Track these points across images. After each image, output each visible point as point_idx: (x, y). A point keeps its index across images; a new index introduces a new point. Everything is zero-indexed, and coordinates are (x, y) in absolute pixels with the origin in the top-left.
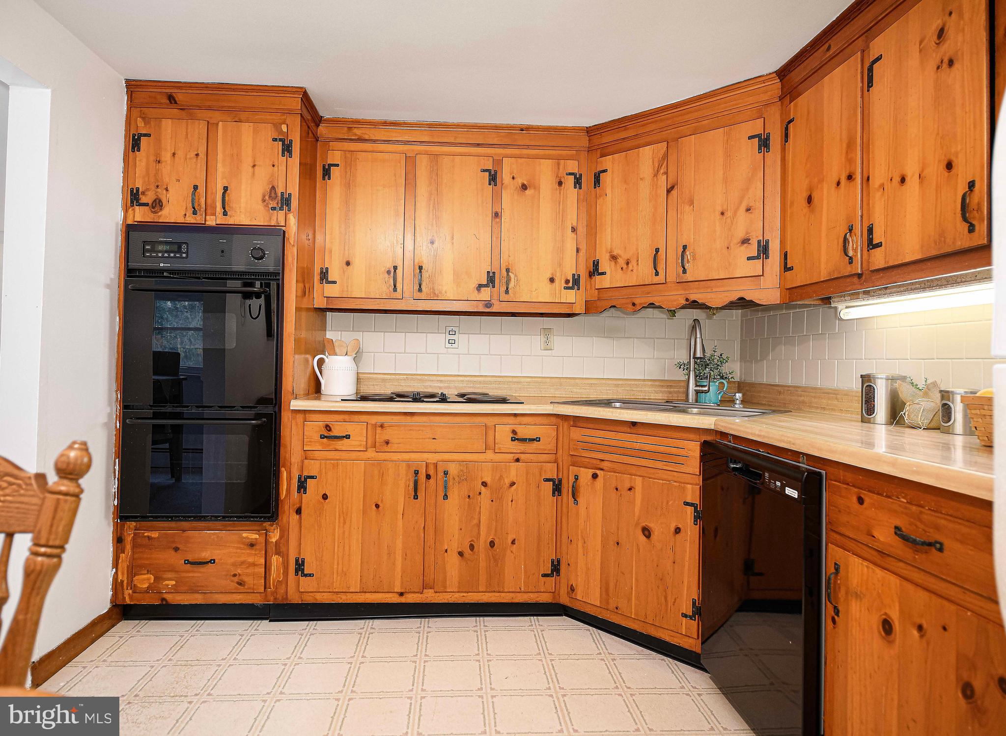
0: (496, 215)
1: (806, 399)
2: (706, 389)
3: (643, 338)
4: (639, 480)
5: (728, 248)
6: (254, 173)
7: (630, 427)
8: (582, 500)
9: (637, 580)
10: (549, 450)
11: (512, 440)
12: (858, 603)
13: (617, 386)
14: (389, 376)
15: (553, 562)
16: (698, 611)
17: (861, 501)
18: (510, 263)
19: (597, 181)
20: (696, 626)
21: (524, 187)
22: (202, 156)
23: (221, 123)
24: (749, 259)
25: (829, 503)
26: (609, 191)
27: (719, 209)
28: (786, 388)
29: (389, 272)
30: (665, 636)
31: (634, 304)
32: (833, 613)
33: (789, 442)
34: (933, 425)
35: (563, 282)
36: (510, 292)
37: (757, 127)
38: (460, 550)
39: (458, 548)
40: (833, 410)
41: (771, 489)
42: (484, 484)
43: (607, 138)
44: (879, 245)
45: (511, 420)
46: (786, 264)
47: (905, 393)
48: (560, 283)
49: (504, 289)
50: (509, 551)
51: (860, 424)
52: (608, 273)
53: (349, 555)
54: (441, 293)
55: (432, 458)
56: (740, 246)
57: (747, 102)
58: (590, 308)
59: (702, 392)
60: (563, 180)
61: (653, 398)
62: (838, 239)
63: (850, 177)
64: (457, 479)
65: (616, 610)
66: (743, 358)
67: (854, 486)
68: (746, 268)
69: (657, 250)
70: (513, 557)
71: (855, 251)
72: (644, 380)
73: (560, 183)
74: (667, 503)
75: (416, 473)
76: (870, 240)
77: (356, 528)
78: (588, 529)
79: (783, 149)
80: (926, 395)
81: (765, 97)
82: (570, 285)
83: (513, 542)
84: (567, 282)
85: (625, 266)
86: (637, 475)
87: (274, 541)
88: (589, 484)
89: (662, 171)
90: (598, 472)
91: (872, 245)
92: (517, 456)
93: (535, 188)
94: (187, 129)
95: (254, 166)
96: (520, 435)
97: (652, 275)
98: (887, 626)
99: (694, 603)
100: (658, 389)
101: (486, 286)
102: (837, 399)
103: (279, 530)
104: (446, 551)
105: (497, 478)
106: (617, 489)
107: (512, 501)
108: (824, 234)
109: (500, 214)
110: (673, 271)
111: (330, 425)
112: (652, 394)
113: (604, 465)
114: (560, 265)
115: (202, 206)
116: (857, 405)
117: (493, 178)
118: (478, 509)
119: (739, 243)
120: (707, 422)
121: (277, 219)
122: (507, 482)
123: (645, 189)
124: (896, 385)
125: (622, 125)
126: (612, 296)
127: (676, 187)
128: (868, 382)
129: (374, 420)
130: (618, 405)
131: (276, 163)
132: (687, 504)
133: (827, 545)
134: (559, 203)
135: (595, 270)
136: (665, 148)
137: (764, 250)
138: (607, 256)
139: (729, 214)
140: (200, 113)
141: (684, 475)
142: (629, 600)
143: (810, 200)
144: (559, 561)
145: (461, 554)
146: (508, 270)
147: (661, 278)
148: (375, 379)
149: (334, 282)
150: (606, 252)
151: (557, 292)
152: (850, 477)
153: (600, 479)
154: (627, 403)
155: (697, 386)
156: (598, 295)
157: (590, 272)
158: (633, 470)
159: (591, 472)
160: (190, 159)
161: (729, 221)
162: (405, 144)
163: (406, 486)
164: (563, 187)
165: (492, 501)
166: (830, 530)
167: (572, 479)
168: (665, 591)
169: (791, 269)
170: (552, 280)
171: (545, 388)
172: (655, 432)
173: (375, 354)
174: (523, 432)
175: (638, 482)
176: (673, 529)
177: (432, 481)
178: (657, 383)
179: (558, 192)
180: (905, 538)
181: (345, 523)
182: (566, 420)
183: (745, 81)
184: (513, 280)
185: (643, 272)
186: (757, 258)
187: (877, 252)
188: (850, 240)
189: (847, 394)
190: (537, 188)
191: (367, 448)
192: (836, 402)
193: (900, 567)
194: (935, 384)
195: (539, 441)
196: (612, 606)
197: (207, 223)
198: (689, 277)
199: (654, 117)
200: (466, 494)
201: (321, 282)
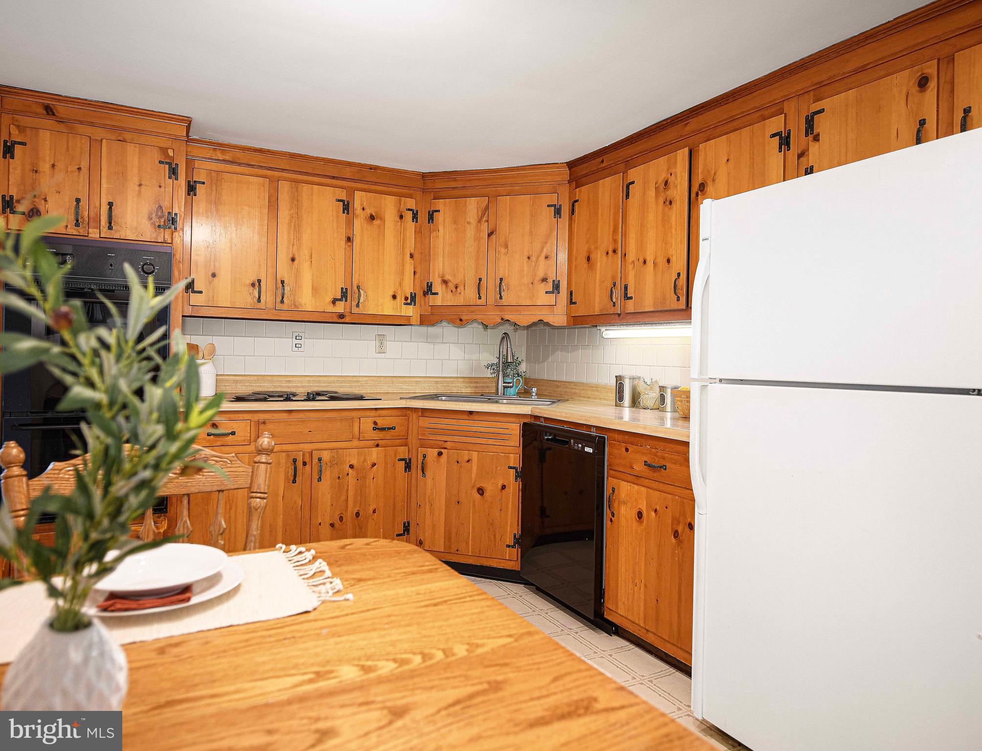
0: (349, 239)
1: (577, 391)
2: (511, 385)
3: (457, 343)
4: (475, 454)
5: (532, 283)
6: (140, 192)
7: (468, 416)
8: (429, 473)
9: (473, 528)
10: (402, 436)
11: (374, 430)
12: (625, 506)
13: (437, 383)
14: (240, 378)
15: (404, 524)
16: (519, 541)
17: (627, 450)
18: (361, 281)
19: (431, 218)
20: (516, 552)
21: (372, 218)
22: (85, 170)
23: (104, 141)
24: (547, 292)
25: (610, 454)
26: (441, 228)
27: (526, 254)
28: (563, 383)
29: (253, 285)
30: (494, 564)
31: (461, 320)
32: (611, 516)
33: (586, 420)
34: (655, 407)
35: (403, 299)
36: (360, 305)
37: (553, 199)
38: (331, 522)
39: (330, 520)
40: (595, 398)
41: (575, 450)
42: (351, 466)
43: (439, 185)
44: (631, 298)
45: (373, 413)
46: (571, 299)
47: (641, 387)
48: (400, 299)
49: (354, 304)
50: (370, 520)
51: (615, 407)
52: (440, 294)
53: (235, 536)
54: (301, 305)
55: (308, 447)
56: (541, 283)
57: (547, 179)
58: (425, 321)
59: (509, 387)
60: (403, 214)
61: (464, 392)
62: (607, 289)
63: (614, 251)
64: (329, 464)
65: (457, 552)
66: (528, 360)
67: (623, 442)
68: (544, 299)
69: (480, 280)
70: (374, 523)
71: (617, 299)
72: (457, 378)
73: (401, 217)
74: (496, 468)
75: (295, 461)
76: (626, 294)
77: (241, 512)
78: (434, 495)
79: (571, 219)
80: (651, 389)
81: (558, 178)
82: (409, 301)
83: (374, 512)
84: (406, 299)
85: (454, 290)
86: (473, 451)
87: (162, 531)
88: (435, 460)
89: (484, 219)
90: (442, 450)
91: (627, 298)
92: (377, 442)
93: (381, 219)
94: (68, 142)
95: (140, 185)
96: (380, 426)
97: (476, 298)
98: (640, 515)
99: (515, 536)
100: (467, 385)
101: (340, 300)
102: (598, 391)
103: (166, 521)
104: (320, 524)
105: (362, 460)
106: (458, 462)
107: (373, 479)
108: (597, 284)
109: (351, 239)
110: (491, 295)
111: (216, 424)
112: (464, 389)
113: (448, 445)
114: (400, 284)
115: (85, 219)
116: (612, 396)
117: (346, 207)
118: (346, 487)
119: (540, 281)
120: (525, 409)
121: (164, 236)
122: (369, 463)
123: (470, 232)
124: (635, 382)
125: (453, 177)
126: (443, 312)
127: (495, 233)
128: (620, 380)
129: (257, 417)
130: (444, 398)
131: (163, 185)
132: (510, 468)
133: (607, 478)
134: (401, 233)
135: (429, 290)
136: (487, 202)
137: (556, 287)
138: (440, 280)
139: (533, 259)
140: (81, 128)
141: (508, 447)
142: (467, 543)
143: (588, 259)
144: (409, 523)
145: (332, 525)
146: (358, 287)
147: (482, 301)
148: (227, 381)
149: (201, 292)
150: (439, 276)
151: (398, 307)
152: (620, 437)
153: (444, 457)
154: (452, 397)
155: (504, 383)
156: (431, 310)
157: (424, 291)
158: (471, 447)
159: (436, 451)
160: (72, 172)
161: (533, 264)
162: (268, 170)
163: (286, 473)
164: (403, 221)
165: (358, 480)
166: (610, 469)
167: (420, 458)
168: (494, 531)
169: (575, 303)
170: (394, 297)
171: (379, 386)
172: (487, 418)
173: (225, 357)
174: (381, 423)
175: (475, 455)
176: (500, 486)
177: (308, 467)
178: (467, 380)
179: (399, 223)
180: (649, 466)
181: (230, 509)
182: (415, 412)
183: (545, 164)
184: (362, 295)
185: (469, 294)
186: (553, 292)
187: (630, 302)
188: (614, 291)
189: (605, 388)
190: (383, 219)
191: (250, 442)
192: (597, 393)
193: (647, 482)
194: (656, 382)
195: (395, 429)
196: (454, 550)
197: (90, 235)
198: (504, 302)
199: (479, 175)
200: (337, 476)
201: (187, 292)
